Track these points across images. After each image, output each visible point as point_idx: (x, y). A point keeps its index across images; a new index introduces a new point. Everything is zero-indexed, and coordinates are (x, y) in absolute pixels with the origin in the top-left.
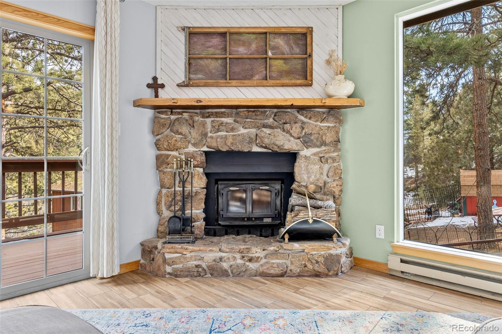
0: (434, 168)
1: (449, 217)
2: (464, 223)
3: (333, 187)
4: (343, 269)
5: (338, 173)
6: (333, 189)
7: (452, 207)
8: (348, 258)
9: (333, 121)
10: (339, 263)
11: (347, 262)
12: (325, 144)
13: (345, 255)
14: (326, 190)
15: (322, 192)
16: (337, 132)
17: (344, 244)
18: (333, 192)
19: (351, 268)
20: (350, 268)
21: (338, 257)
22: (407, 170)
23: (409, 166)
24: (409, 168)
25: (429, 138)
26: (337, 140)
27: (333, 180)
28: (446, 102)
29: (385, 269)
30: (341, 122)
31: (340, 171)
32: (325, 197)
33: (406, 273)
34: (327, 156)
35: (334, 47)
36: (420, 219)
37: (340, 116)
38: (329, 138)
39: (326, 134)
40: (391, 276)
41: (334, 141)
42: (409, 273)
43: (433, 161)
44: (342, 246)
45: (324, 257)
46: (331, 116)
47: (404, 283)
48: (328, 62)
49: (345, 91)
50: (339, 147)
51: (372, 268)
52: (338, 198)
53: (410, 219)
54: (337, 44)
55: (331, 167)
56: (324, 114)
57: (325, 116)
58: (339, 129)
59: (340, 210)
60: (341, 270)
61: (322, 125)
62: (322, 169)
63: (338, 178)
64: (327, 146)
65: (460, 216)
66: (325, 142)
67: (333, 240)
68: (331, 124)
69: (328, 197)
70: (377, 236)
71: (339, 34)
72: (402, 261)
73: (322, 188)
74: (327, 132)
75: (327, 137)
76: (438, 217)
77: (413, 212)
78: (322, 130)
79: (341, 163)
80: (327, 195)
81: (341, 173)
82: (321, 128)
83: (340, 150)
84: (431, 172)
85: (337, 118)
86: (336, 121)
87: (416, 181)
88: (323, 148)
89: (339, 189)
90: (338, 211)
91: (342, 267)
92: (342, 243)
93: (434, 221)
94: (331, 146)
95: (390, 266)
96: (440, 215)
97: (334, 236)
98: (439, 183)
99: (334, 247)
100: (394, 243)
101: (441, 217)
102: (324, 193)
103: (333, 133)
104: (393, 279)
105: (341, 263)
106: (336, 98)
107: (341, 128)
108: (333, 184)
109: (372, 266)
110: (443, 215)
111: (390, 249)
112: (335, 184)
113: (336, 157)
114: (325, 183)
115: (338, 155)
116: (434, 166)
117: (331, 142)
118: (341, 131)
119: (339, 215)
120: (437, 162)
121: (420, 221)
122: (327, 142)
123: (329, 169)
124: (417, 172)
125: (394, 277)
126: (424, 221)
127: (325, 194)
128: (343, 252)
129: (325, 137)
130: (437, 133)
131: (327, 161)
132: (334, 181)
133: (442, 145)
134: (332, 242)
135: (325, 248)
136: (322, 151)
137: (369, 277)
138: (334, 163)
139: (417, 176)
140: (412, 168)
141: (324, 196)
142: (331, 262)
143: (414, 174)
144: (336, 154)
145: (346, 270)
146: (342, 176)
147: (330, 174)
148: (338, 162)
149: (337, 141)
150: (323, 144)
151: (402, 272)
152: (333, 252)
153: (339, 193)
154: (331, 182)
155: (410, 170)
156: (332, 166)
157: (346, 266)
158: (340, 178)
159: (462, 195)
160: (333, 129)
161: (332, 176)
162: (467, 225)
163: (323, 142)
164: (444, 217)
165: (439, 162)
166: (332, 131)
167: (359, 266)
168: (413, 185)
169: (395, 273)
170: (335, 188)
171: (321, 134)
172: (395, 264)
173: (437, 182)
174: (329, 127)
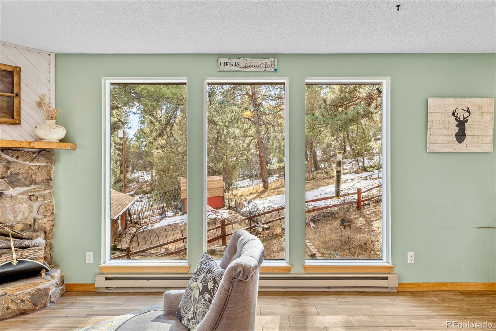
0: (163, 175)
1: (172, 216)
2: (182, 221)
3: (44, 223)
4: (52, 300)
5: (49, 209)
6: (44, 225)
7: (176, 207)
8: (59, 287)
9: (44, 161)
10: (47, 295)
11: (57, 291)
12: (35, 183)
13: (55, 285)
14: (36, 227)
15: (32, 228)
16: (49, 171)
17: (52, 277)
18: (43, 228)
19: (62, 295)
20: (60, 296)
21: (46, 290)
22: (144, 175)
23: (146, 170)
24: (146, 172)
25: (156, 151)
26: (49, 178)
27: (43, 217)
28: (169, 123)
29: (94, 288)
30: (53, 161)
31: (52, 208)
32: (35, 234)
33: (110, 287)
34: (37, 194)
35: (46, 91)
36: (150, 221)
37: (53, 155)
38: (40, 176)
39: (36, 174)
40: (98, 293)
41: (46, 180)
42: (112, 287)
43: (162, 169)
44: (51, 278)
45: (30, 294)
46: (41, 156)
47: (107, 297)
48: (40, 104)
49: (56, 136)
50: (51, 184)
51: (82, 290)
52: (50, 233)
53: (142, 222)
54: (49, 88)
55: (41, 204)
56: (33, 154)
57: (35, 156)
58: (51, 168)
59: (52, 243)
60: (50, 301)
61: (31, 164)
62: (32, 207)
63: (49, 214)
64: (37, 184)
65: (181, 215)
66: (35, 181)
67: (41, 275)
68: (42, 163)
69: (38, 233)
70: (87, 262)
71: (51, 79)
72: (107, 279)
73: (32, 225)
74: (37, 171)
75: (38, 176)
76: (164, 217)
77: (145, 215)
78: (32, 169)
79: (54, 199)
80: (37, 232)
81: (53, 209)
82: (30, 168)
83: (52, 187)
84: (161, 178)
85: (48, 158)
86: (47, 160)
87: (151, 184)
88: (33, 187)
89: (51, 224)
90: (50, 245)
91: (50, 298)
92: (50, 276)
93: (161, 221)
94: (42, 184)
95: (97, 285)
96: (166, 216)
97: (42, 271)
98: (167, 187)
99: (41, 282)
100: (101, 265)
101: (167, 217)
102: (34, 229)
103: (44, 172)
104: (99, 295)
105: (50, 294)
106: (46, 142)
107: (53, 167)
108: (44, 220)
109: (82, 289)
110: (169, 215)
111: (98, 271)
112: (46, 220)
113: (47, 194)
114: (35, 220)
115: (50, 192)
116: (163, 173)
117: (42, 180)
118: (53, 170)
119: (51, 249)
120: (165, 169)
121: (150, 223)
122: (37, 181)
123: (40, 207)
124: (152, 177)
125: (100, 293)
126: (153, 222)
127: (35, 231)
128: (51, 284)
129: (35, 176)
130: (162, 147)
131: (38, 199)
132: (45, 217)
133: (169, 155)
134: (40, 277)
135: (31, 285)
136: (31, 190)
137: (78, 300)
138: (44, 200)
139: (152, 180)
140: (148, 173)
141: (33, 233)
142: (38, 297)
143: (150, 178)
144: (48, 191)
145: (56, 300)
146: (54, 211)
147: (41, 211)
148: (50, 199)
149: (49, 180)
150: (33, 183)
151: (107, 288)
152: (41, 287)
153: (51, 228)
154: (42, 219)
155: (147, 174)
156: (43, 203)
157: (55, 296)
158: (52, 214)
159: (182, 198)
160: (44, 168)
161: (43, 213)
162: (184, 222)
163: (33, 181)
164: (169, 217)
165: (166, 170)
166: (42, 170)
167: (71, 291)
168: (149, 188)
169: (101, 290)
170: (46, 224)
171: (30, 173)
172: (101, 283)
173: (165, 186)
174: (39, 166)
